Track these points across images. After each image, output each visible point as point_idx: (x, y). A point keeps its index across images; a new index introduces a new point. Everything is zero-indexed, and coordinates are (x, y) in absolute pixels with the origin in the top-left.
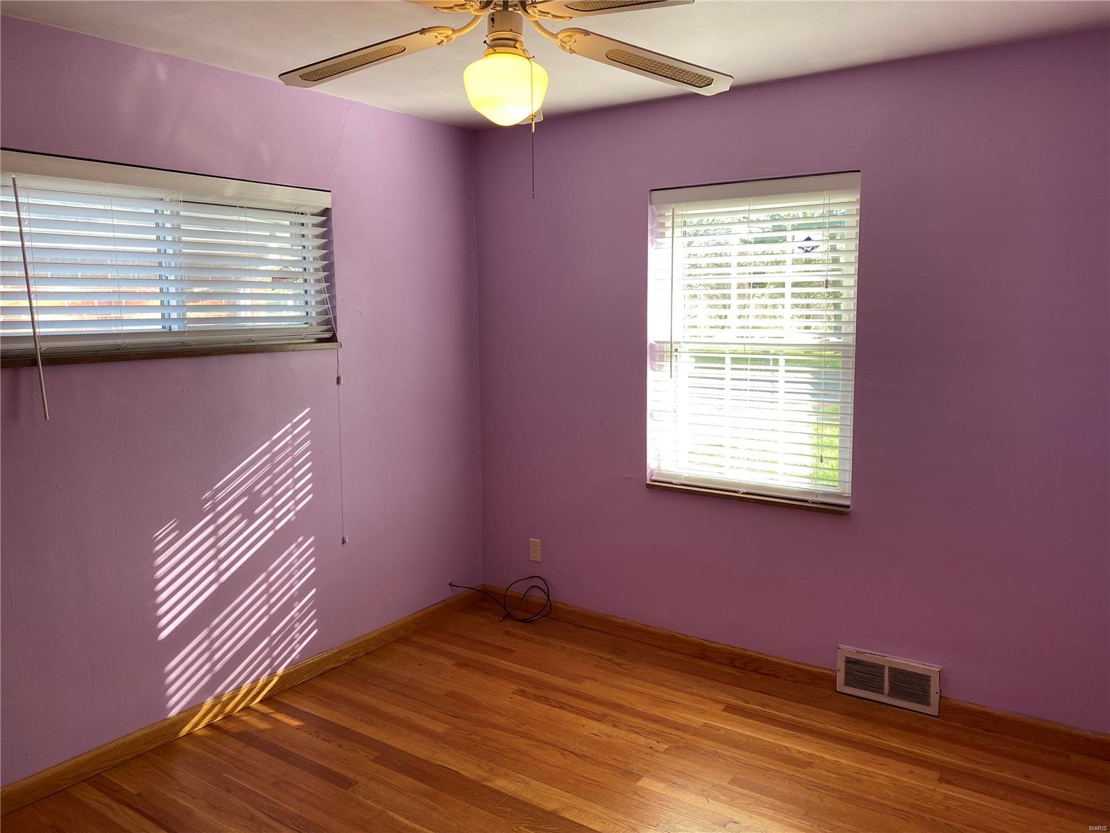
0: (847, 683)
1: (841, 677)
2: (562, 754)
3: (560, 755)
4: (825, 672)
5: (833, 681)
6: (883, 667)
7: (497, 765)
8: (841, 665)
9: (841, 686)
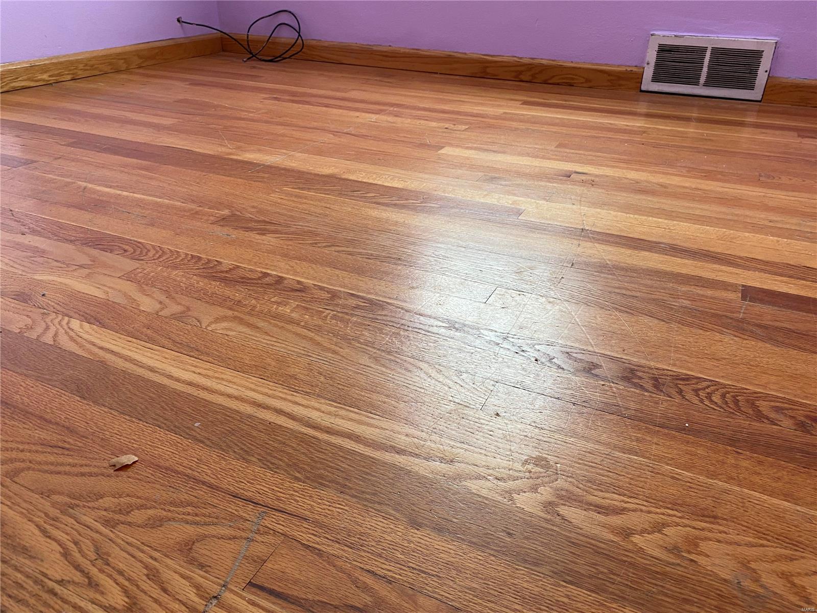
0: (656, 79)
1: (649, 72)
2: (334, 135)
3: (332, 136)
4: (629, 69)
5: (639, 77)
6: (704, 49)
7: (248, 144)
8: (652, 56)
9: (648, 84)
